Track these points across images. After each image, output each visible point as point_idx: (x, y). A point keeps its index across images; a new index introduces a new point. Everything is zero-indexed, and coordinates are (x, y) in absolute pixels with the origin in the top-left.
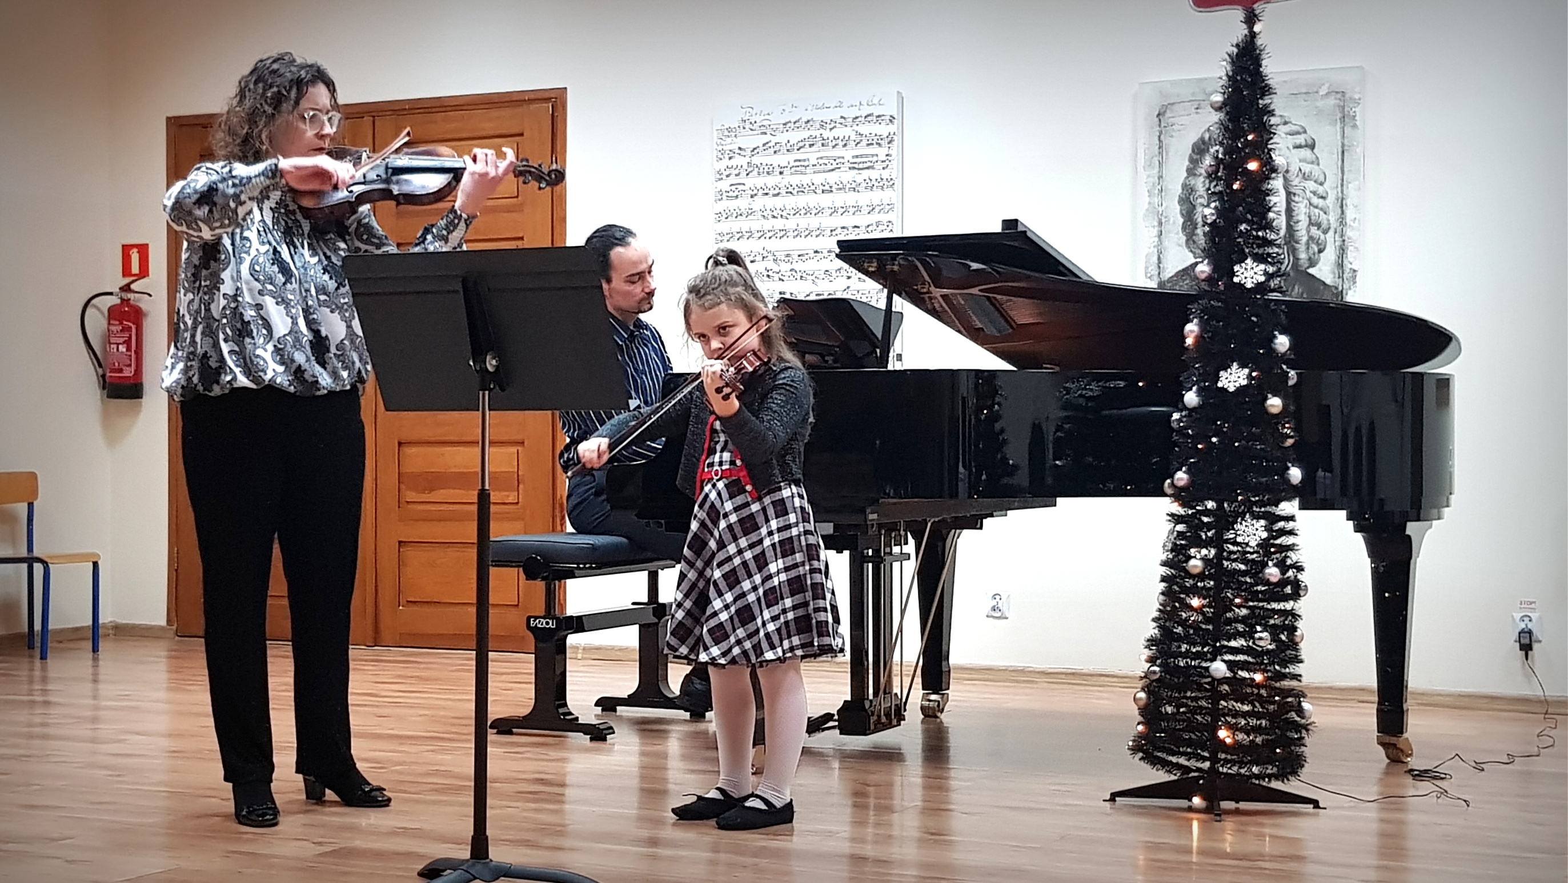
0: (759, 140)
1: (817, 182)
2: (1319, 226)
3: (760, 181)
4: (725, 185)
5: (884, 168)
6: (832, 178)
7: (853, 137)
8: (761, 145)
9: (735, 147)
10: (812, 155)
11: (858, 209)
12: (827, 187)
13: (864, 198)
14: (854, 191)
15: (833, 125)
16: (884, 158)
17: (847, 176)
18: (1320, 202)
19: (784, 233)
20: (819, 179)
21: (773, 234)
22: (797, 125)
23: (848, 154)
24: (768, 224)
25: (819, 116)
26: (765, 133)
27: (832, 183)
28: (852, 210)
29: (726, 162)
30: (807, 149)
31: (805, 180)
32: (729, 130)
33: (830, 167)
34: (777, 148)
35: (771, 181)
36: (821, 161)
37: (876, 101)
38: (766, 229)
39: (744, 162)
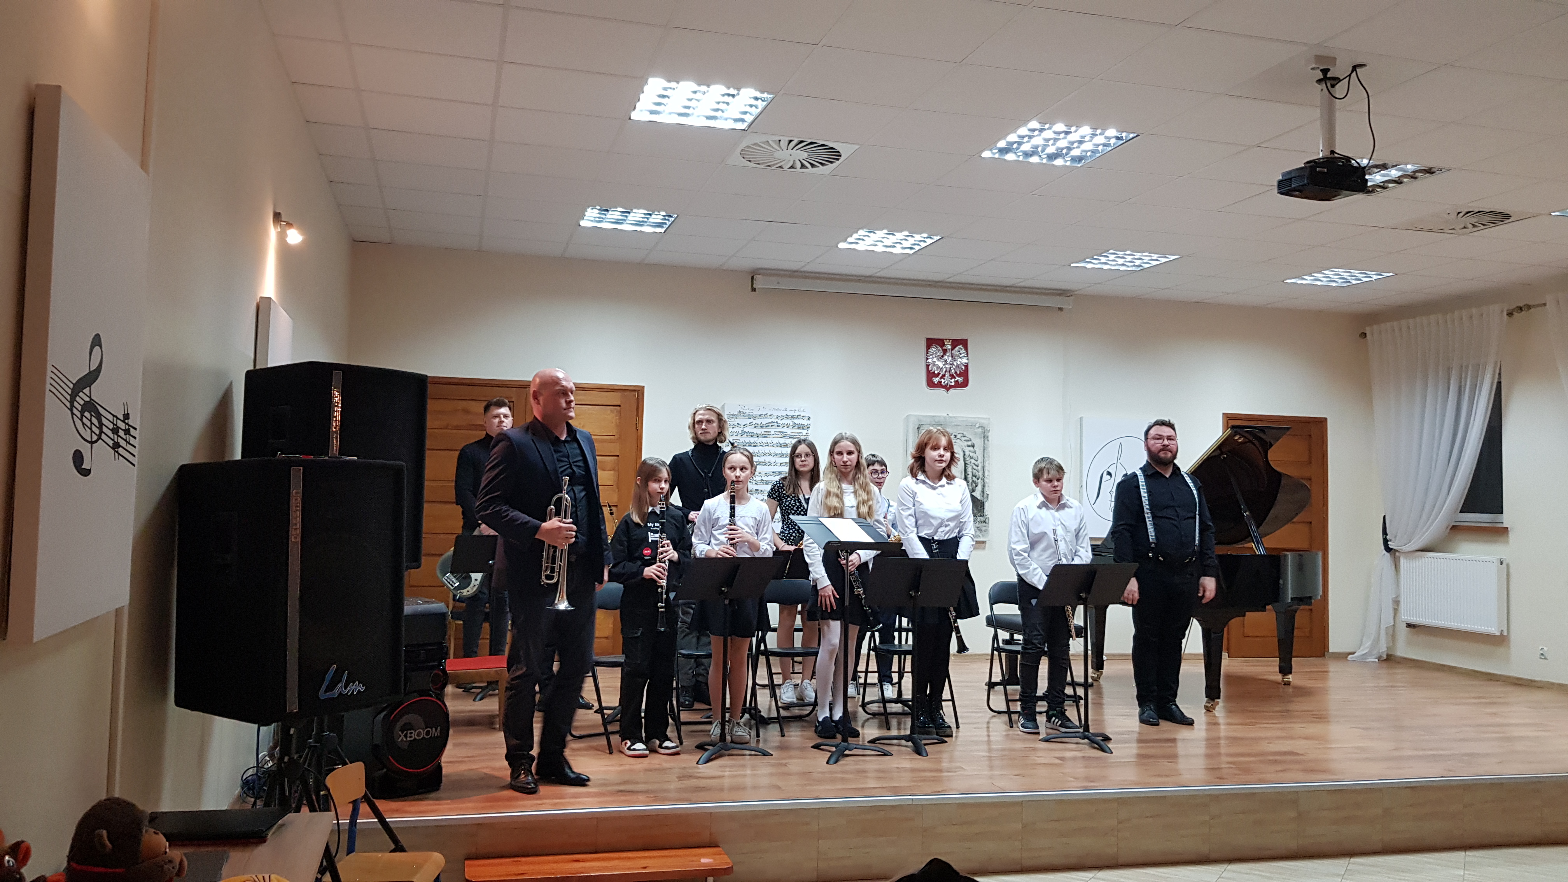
0: (748, 421)
2: (976, 476)
3: (748, 439)
6: (782, 441)
7: (791, 424)
8: (748, 423)
9: (736, 423)
10: (772, 430)
12: (779, 445)
15: (783, 418)
18: (976, 468)
20: (775, 441)
22: (766, 416)
23: (789, 431)
25: (776, 413)
26: (751, 419)
27: (781, 442)
30: (770, 427)
31: (769, 440)
33: (780, 436)
34: (756, 425)
35: (753, 440)
36: (776, 433)
37: (801, 410)
39: (740, 430)
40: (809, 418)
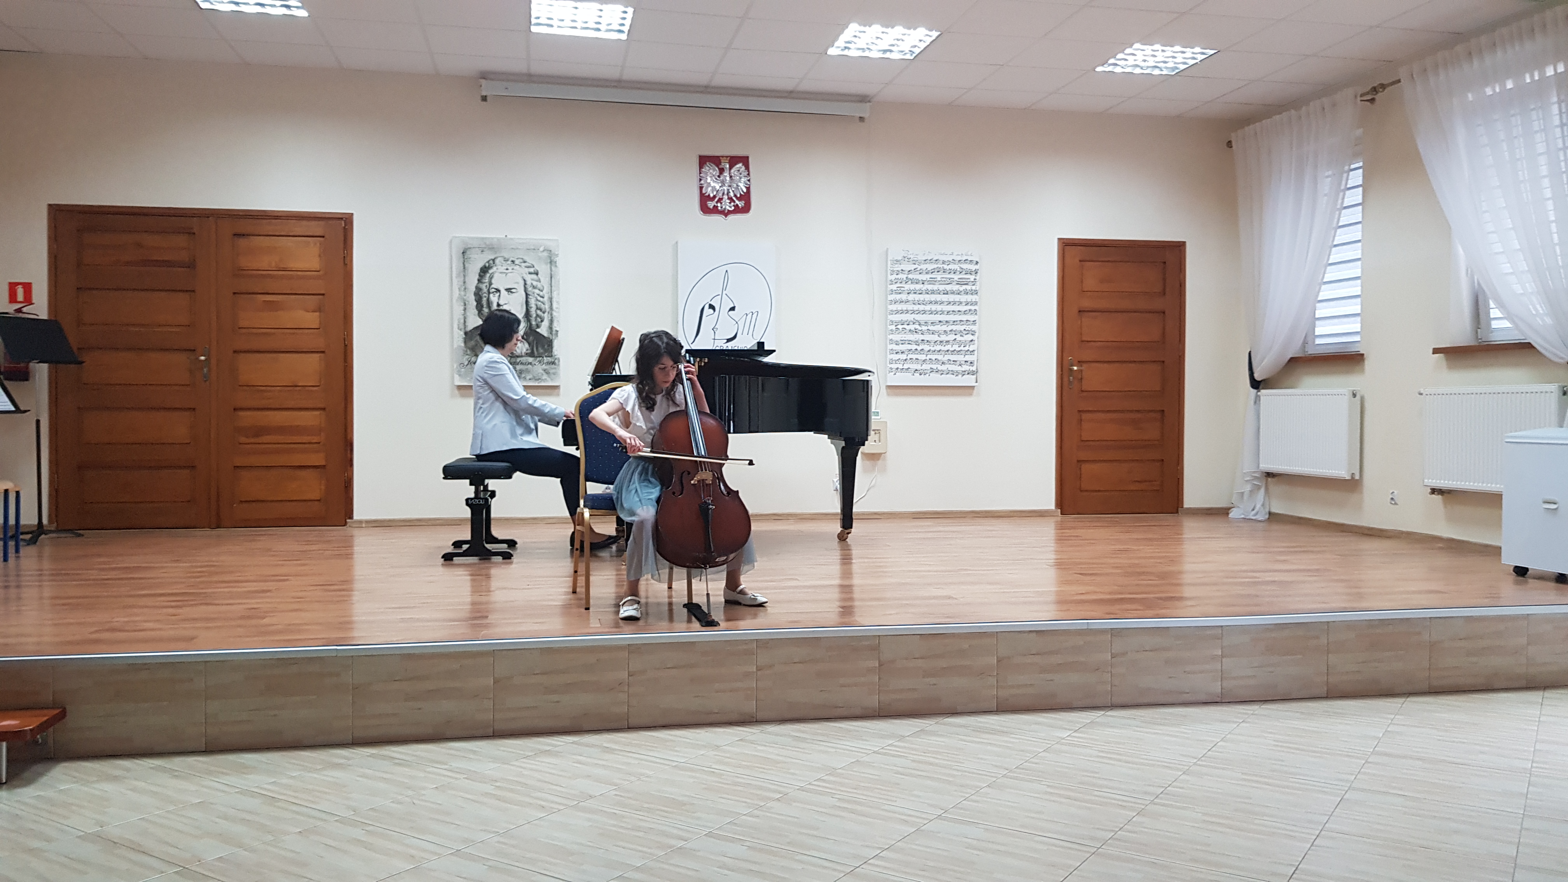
0: (913, 267)
1: (941, 289)
3: (913, 287)
4: (894, 287)
5: (973, 285)
6: (948, 288)
7: (958, 270)
8: (913, 269)
9: (900, 269)
10: (939, 277)
11: (961, 303)
12: (945, 292)
13: (964, 298)
14: (959, 294)
15: (949, 262)
16: (973, 280)
17: (956, 288)
19: (924, 312)
20: (942, 288)
21: (919, 312)
22: (931, 261)
23: (956, 277)
24: (916, 307)
25: (941, 257)
26: (915, 264)
27: (948, 289)
28: (957, 303)
29: (895, 276)
30: (936, 273)
31: (935, 287)
32: (897, 261)
33: (946, 282)
34: (921, 271)
35: (918, 287)
36: (943, 279)
37: (969, 253)
38: (915, 309)
39: (904, 276)
40: (977, 263)
